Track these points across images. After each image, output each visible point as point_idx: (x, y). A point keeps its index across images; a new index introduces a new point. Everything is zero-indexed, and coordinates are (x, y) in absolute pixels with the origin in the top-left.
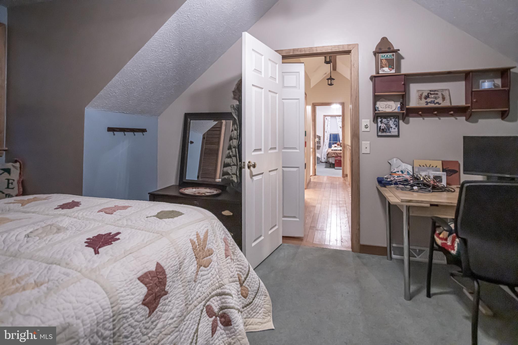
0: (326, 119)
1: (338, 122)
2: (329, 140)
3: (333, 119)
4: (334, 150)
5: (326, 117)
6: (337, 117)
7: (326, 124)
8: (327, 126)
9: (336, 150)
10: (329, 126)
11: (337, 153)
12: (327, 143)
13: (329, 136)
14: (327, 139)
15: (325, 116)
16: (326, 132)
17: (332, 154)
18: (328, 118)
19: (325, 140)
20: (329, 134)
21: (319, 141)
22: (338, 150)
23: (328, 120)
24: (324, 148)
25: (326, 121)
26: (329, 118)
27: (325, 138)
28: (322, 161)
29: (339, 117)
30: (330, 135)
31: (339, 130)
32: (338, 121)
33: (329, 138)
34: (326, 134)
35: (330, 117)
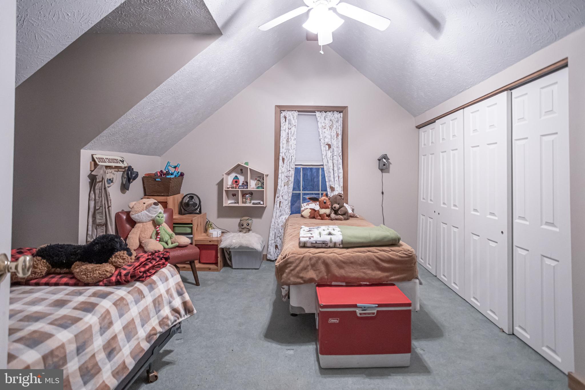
0: (283, 120)
1: (320, 131)
2: (291, 186)
3: (307, 120)
4: (315, 245)
5: (283, 114)
6: (318, 114)
7: (283, 134)
8: (287, 141)
9: (324, 245)
10: (292, 142)
11: (326, 264)
12: (286, 197)
13: (292, 172)
14: (287, 184)
15: (280, 109)
16: (283, 159)
17: (305, 269)
18: (289, 115)
19: (279, 187)
20: (294, 167)
21: (261, 189)
22: (335, 246)
23: (290, 120)
24: (277, 213)
25: (285, 126)
26: (292, 116)
27: (279, 181)
28: (269, 256)
29: (324, 114)
30: (297, 171)
31: (324, 153)
32: (320, 126)
33: (292, 179)
34: (282, 168)
35: (296, 113)
